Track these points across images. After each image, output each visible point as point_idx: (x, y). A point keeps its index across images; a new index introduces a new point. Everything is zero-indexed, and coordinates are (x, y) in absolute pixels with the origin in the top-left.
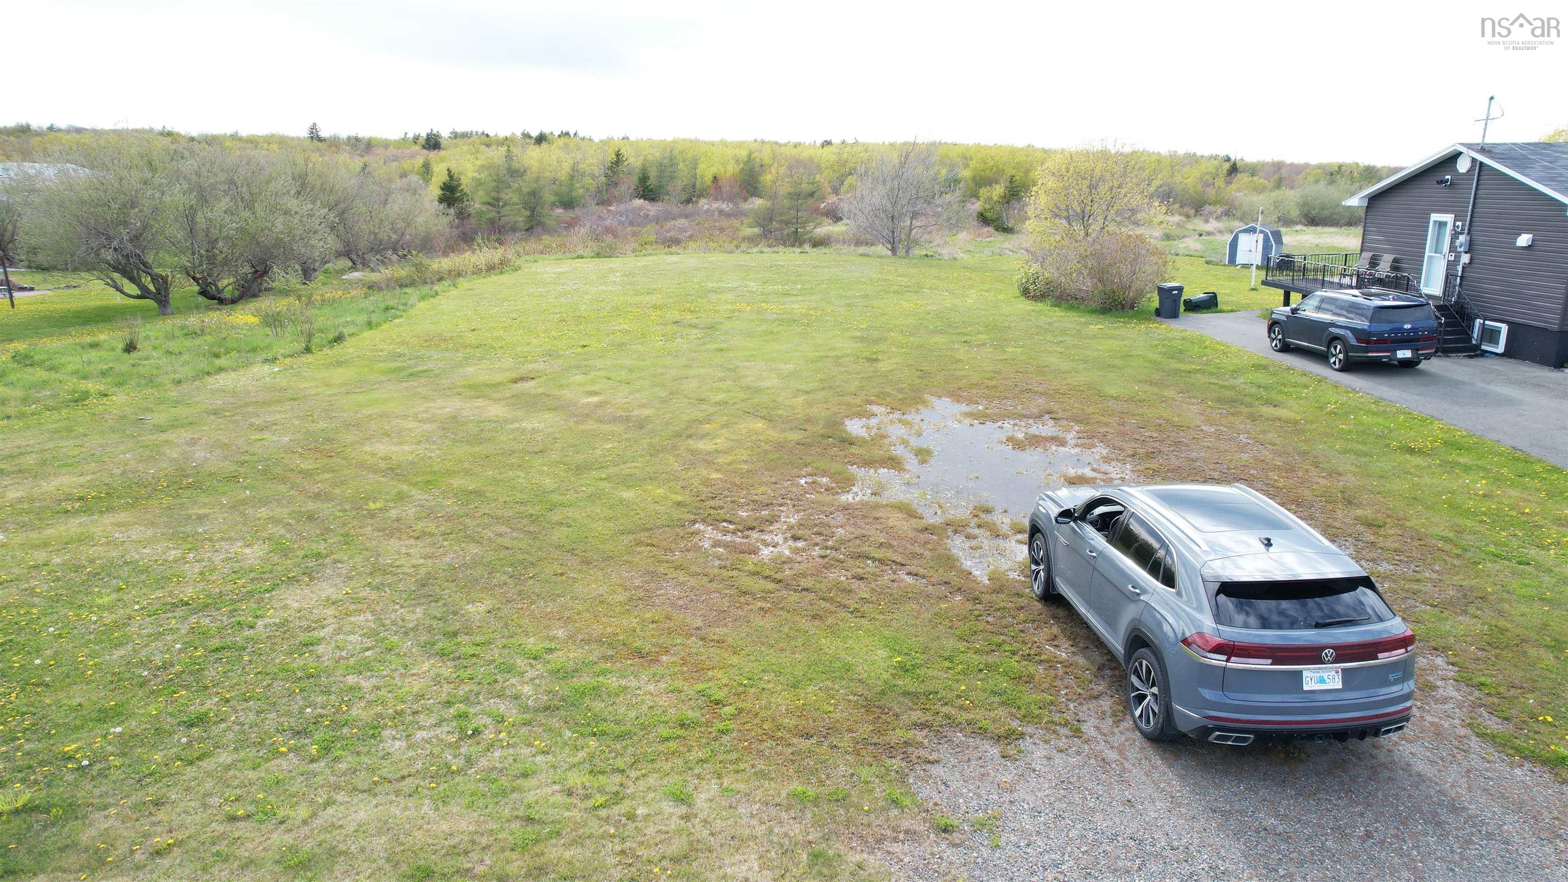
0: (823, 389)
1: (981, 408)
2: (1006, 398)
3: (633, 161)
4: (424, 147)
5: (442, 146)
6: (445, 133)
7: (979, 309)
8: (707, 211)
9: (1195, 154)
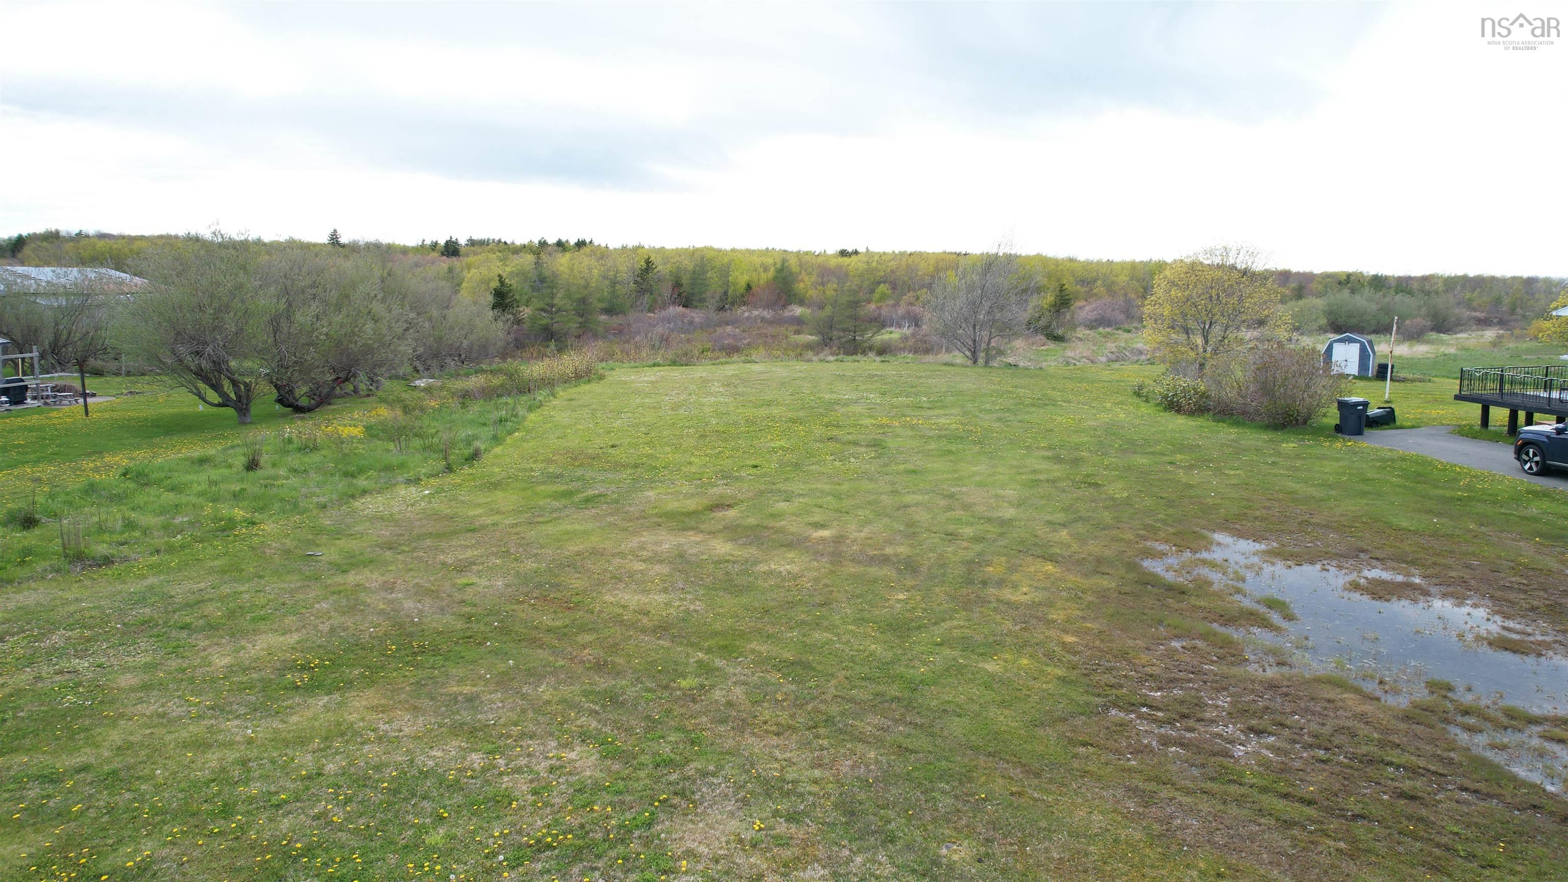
1: (1274, 544)
3: (664, 268)
4: (443, 254)
5: (461, 253)
6: (463, 241)
8: (748, 318)
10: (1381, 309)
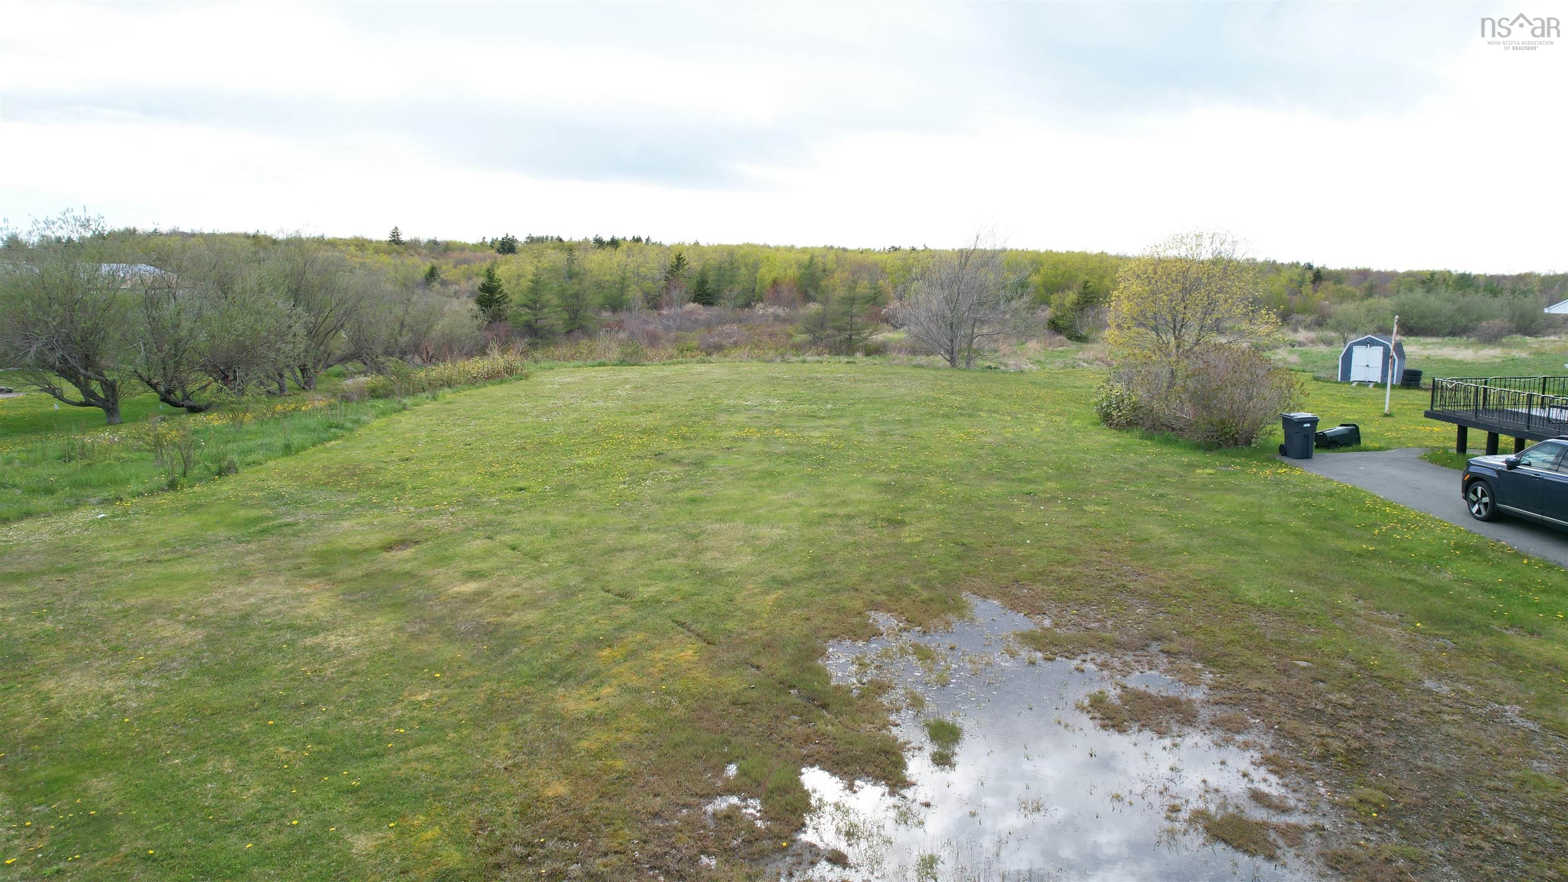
0: (811, 577)
1: (1047, 623)
2: (1088, 603)
3: (694, 264)
4: (499, 251)
5: (517, 250)
6: (521, 238)
7: (1049, 442)
8: (762, 315)
9: (1274, 262)
10: (1459, 310)
